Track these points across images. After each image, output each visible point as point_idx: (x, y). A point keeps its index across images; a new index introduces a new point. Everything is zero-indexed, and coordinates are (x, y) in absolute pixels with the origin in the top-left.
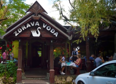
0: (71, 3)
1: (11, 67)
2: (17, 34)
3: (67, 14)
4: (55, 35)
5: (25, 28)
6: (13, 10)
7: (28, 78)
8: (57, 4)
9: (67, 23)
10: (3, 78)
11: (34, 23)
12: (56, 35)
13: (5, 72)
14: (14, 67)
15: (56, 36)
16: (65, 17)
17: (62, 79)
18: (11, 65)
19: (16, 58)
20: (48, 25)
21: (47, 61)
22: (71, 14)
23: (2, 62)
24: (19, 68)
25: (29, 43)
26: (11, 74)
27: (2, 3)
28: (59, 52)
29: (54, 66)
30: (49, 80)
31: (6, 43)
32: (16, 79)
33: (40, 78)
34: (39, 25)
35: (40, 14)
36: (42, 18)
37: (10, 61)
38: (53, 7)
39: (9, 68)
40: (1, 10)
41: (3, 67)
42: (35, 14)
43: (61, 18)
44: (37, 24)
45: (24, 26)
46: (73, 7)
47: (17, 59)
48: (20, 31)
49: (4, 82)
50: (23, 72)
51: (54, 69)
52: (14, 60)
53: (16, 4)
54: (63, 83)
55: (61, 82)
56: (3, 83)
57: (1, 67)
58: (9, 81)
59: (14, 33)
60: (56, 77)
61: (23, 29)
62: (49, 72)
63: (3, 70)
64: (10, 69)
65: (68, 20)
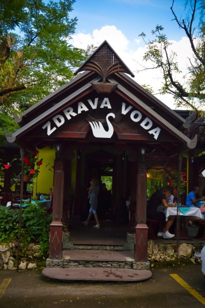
0: (195, 47)
1: (33, 218)
2: (51, 129)
3: (184, 77)
4: (152, 135)
5: (74, 114)
6: (37, 63)
7: (77, 247)
8: (157, 51)
9: (184, 103)
10: (14, 244)
11: (96, 100)
12: (156, 134)
13: (16, 231)
14: (41, 216)
15: (156, 137)
16: (179, 87)
17: (165, 249)
18: (33, 212)
19: (44, 195)
20: (136, 107)
21: (128, 203)
22: (194, 77)
23: (9, 204)
24: (57, 220)
25: (79, 154)
26: (34, 235)
27: (9, 42)
28: (158, 179)
29: (148, 216)
30: (133, 251)
31: (22, 152)
32: (48, 248)
33: (110, 246)
34: (109, 107)
35: (113, 77)
36: (121, 87)
37: (30, 201)
38: (146, 57)
39: (28, 220)
40: (7, 62)
41: (11, 217)
42: (101, 77)
43: (167, 88)
44: (107, 104)
45: (72, 110)
46: (201, 59)
47: (49, 195)
48: (60, 121)
49: (14, 257)
50: (65, 229)
51: (148, 223)
52: (39, 199)
53: (44, 47)
54: (168, 259)
55: (163, 257)
56: (12, 258)
57: (8, 216)
58: (28, 252)
59: (44, 128)
60: (151, 243)
61: (69, 118)
62: (134, 231)
63: (11, 225)
64: (31, 222)
65: (187, 95)
